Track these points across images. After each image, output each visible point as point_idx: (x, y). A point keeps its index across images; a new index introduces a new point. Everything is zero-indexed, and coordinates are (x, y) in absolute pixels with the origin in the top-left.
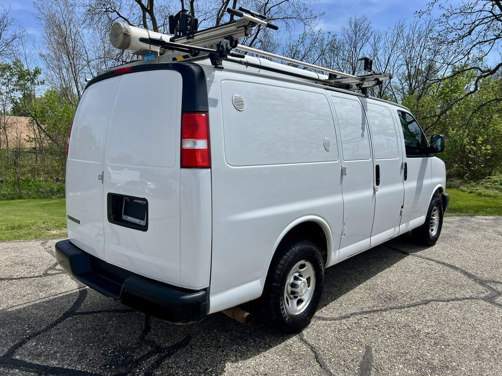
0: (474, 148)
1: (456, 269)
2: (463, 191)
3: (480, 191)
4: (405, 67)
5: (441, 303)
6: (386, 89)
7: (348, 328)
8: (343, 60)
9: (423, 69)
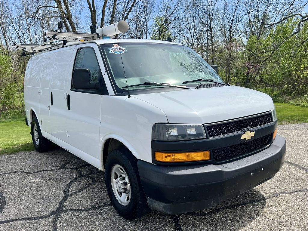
0: (298, 73)
1: (296, 165)
2: (291, 104)
3: (304, 103)
4: (247, 16)
5: (288, 195)
6: (234, 33)
7: (217, 221)
8: (203, 12)
9: (260, 17)
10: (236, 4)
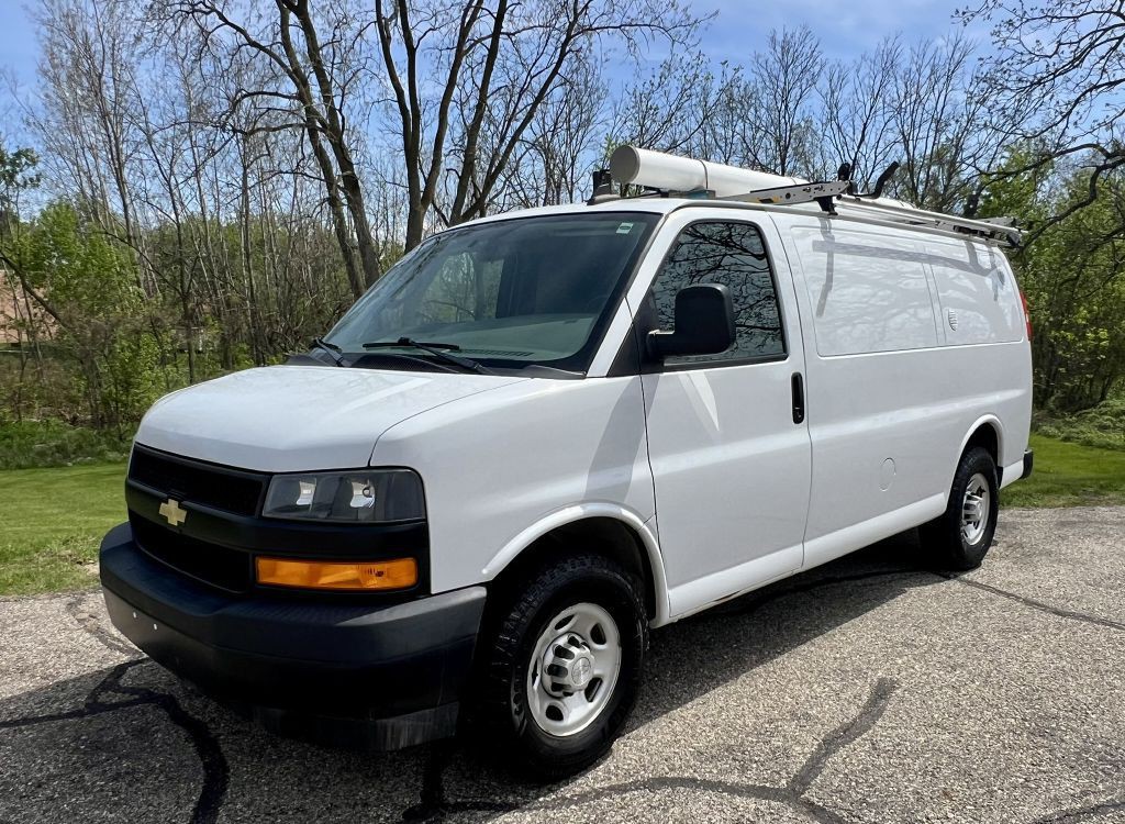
0: (1070, 336)
3: (1089, 435)
10: (868, 108)
